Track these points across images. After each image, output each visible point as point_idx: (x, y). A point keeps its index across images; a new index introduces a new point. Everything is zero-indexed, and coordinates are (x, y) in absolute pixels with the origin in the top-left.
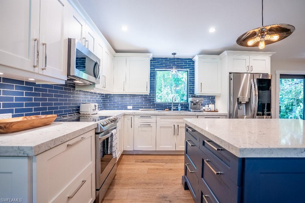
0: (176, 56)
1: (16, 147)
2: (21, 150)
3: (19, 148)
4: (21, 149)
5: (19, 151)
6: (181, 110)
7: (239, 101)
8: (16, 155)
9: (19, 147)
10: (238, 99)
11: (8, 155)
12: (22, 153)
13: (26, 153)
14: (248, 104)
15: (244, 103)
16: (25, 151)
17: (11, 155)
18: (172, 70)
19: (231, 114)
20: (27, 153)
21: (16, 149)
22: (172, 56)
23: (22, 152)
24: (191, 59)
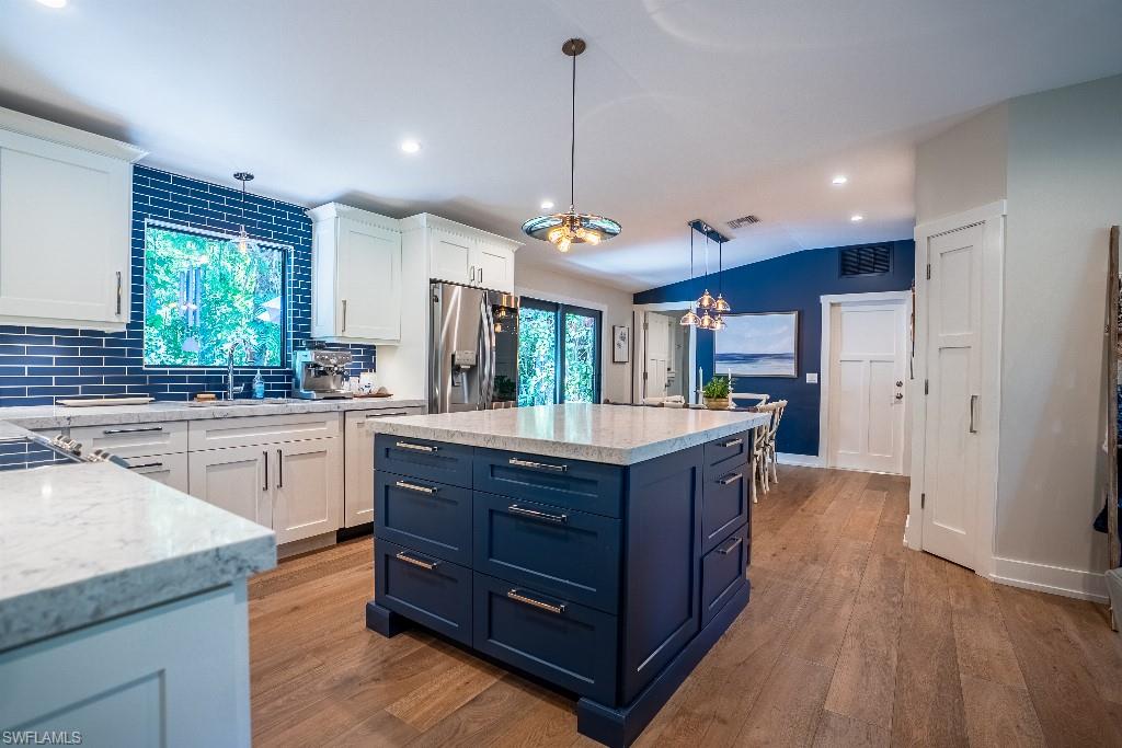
0: (250, 187)
1: (206, 553)
2: (227, 561)
3: (218, 556)
4: (226, 558)
5: (221, 565)
6: (267, 395)
7: (456, 362)
8: (208, 585)
9: (217, 550)
10: (453, 356)
11: (170, 596)
12: (234, 570)
13: (249, 567)
14: (472, 371)
15: (464, 370)
16: (243, 561)
17: (184, 592)
18: (236, 239)
19: (436, 400)
20: (253, 565)
21: (208, 561)
22: (238, 185)
23: (232, 567)
24: (300, 210)
